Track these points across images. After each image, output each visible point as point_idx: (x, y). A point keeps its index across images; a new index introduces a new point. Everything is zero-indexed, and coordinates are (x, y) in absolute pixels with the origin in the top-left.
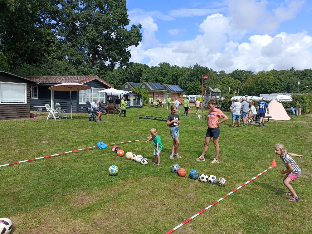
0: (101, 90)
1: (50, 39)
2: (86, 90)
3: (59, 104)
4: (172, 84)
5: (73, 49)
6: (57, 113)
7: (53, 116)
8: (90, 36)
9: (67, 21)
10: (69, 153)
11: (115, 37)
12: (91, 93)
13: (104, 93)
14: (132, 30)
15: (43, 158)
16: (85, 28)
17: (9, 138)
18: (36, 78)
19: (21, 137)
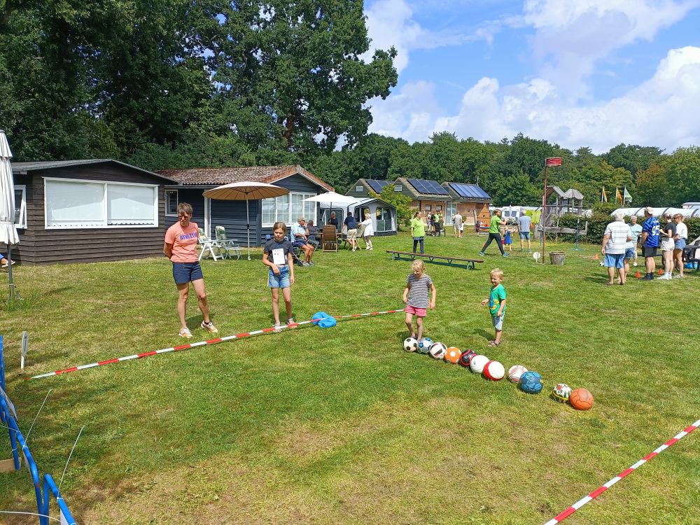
0: (307, 197)
1: (201, 91)
2: (277, 198)
3: (223, 228)
4: (462, 181)
5: (247, 110)
6: (220, 246)
7: (210, 252)
8: (284, 79)
9: (237, 49)
10: (257, 335)
11: (338, 79)
12: (287, 204)
13: (314, 202)
14: (375, 62)
15: (205, 345)
16: (272, 63)
17: (129, 299)
18: (174, 173)
19: (153, 297)
